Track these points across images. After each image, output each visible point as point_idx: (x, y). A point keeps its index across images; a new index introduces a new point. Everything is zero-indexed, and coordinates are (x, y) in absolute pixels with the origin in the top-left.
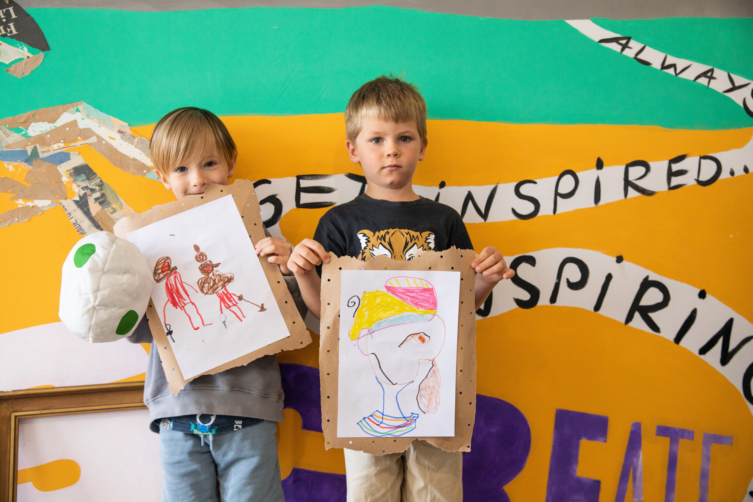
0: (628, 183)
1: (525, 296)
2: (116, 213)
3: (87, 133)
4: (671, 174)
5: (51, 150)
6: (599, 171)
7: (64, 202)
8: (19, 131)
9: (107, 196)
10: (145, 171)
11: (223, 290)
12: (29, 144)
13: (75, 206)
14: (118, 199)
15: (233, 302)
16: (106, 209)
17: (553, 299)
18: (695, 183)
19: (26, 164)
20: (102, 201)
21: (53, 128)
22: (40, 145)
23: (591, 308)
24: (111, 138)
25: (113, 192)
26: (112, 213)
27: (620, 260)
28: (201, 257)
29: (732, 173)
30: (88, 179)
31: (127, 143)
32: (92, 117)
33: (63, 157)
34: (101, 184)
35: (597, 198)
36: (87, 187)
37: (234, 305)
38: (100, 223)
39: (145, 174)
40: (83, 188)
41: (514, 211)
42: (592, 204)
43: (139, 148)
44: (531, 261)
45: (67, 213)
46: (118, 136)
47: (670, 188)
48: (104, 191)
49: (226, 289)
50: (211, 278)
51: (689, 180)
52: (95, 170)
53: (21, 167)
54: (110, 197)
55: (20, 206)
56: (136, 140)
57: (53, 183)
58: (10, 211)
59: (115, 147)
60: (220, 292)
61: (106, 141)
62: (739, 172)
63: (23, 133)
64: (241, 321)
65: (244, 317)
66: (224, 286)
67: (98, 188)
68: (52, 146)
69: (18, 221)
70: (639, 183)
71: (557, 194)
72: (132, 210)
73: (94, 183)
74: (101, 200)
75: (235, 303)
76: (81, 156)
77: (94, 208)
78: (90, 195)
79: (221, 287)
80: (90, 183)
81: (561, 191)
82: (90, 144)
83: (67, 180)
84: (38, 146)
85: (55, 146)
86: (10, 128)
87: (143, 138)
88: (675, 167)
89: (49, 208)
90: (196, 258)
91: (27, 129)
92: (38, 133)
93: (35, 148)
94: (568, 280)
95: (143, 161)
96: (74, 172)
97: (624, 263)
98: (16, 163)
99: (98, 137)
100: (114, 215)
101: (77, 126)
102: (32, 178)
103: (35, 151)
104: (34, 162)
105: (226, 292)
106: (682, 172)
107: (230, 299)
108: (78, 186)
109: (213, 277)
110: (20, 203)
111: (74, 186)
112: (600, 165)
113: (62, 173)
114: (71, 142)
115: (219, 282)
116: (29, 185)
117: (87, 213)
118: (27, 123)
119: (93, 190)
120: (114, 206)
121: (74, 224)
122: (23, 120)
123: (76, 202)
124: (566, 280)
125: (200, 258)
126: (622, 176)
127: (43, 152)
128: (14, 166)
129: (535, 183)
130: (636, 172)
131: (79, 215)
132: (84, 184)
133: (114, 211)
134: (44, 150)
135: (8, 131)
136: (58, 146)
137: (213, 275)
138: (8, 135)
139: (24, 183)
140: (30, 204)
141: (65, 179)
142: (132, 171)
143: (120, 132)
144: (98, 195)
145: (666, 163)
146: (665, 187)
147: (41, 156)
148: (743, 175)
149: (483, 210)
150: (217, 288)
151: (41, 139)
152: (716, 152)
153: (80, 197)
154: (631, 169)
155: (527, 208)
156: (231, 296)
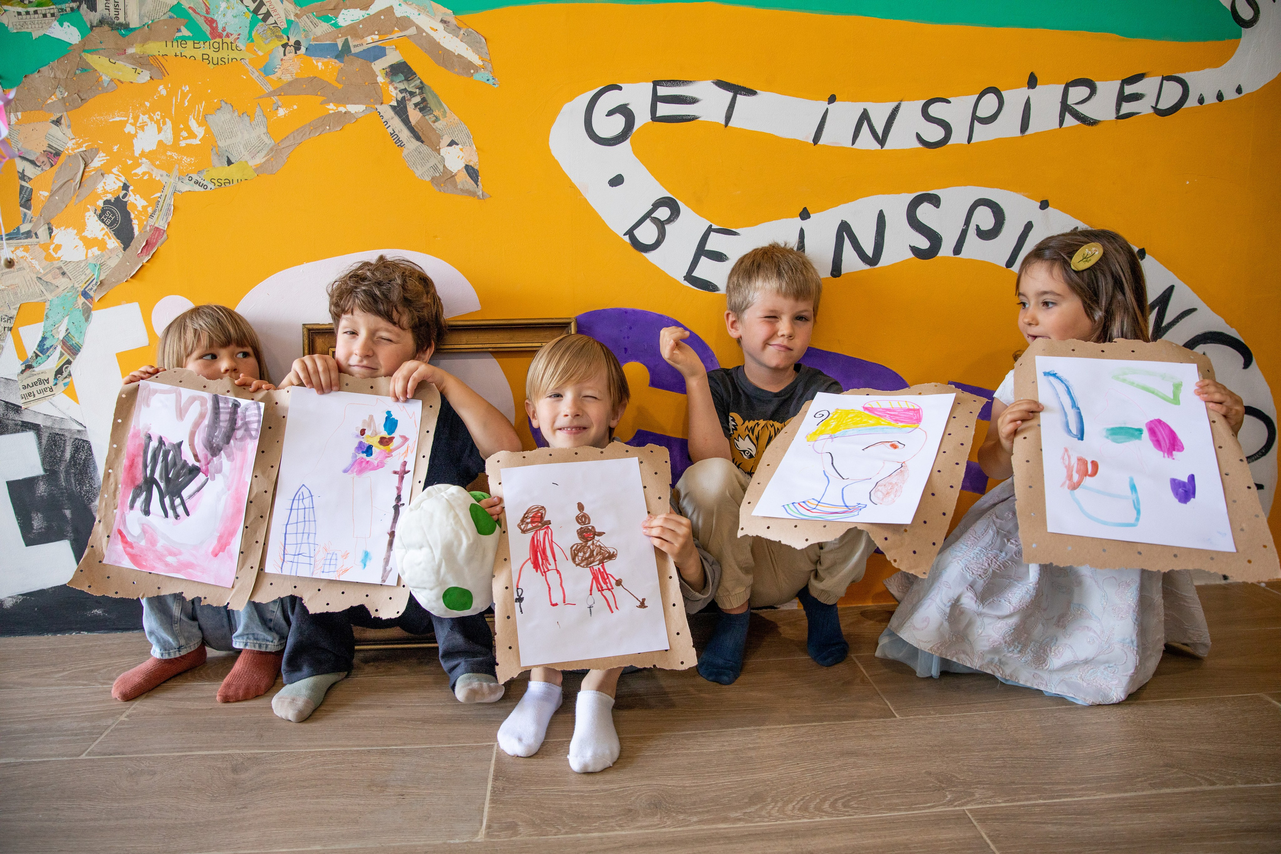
0: (1065, 108)
1: (924, 243)
2: (439, 122)
3: (405, 23)
4: (1122, 98)
5: (365, 44)
6: (1031, 90)
7: (380, 108)
8: (328, 20)
9: (429, 101)
10: (472, 71)
11: (600, 566)
12: (340, 35)
13: (391, 113)
14: (441, 105)
15: (609, 585)
16: (427, 117)
17: (957, 250)
18: (1152, 111)
19: (336, 61)
20: (423, 107)
21: (366, 16)
22: (352, 38)
23: (1003, 264)
24: (432, 29)
25: (435, 96)
26: (434, 122)
27: (1044, 205)
28: (583, 518)
29: (1201, 101)
30: (407, 79)
31: (451, 35)
32: (410, 3)
33: (378, 52)
34: (421, 86)
35: (1024, 126)
36: (405, 90)
37: (609, 590)
38: (420, 134)
39: (472, 75)
40: (401, 91)
41: (918, 136)
42: (1018, 133)
43: (465, 42)
44: (935, 201)
45: (384, 120)
46: (440, 27)
47: (1119, 117)
48: (424, 95)
49: (603, 567)
50: (589, 547)
51: (1143, 107)
52: (414, 69)
53: (332, 65)
54: (432, 103)
55: (331, 112)
56: (462, 32)
57: (367, 84)
58: (320, 118)
59: (438, 41)
60: (596, 568)
61: (426, 33)
62: (1211, 99)
63: (333, 22)
64: (612, 612)
65: (617, 608)
66: (602, 562)
67: (417, 91)
68: (365, 38)
69: (330, 129)
70: (1080, 108)
71: (974, 118)
72: (456, 118)
73: (413, 85)
74: (422, 105)
75: (610, 587)
76: (398, 51)
77: (414, 115)
78: (410, 100)
79: (598, 562)
80: (409, 85)
81: (980, 113)
82: (409, 37)
83: (383, 81)
84: (349, 37)
85: (369, 39)
86: (318, 17)
87: (470, 30)
88: (1129, 90)
89: (363, 114)
90: (577, 518)
91: (337, 17)
92: (349, 22)
93: (347, 40)
94: (977, 226)
95: (469, 59)
96: (391, 71)
97: (1050, 209)
98: (326, 60)
99: (418, 27)
100: (436, 124)
101: (394, 14)
102: (344, 78)
103: (346, 43)
104: (346, 58)
105: (602, 570)
106: (1136, 97)
107: (605, 580)
108: (396, 88)
109: (591, 547)
110: (332, 107)
111: (391, 88)
112: (1032, 82)
113: (378, 73)
114: (386, 34)
115: (597, 554)
116: (340, 86)
117: (406, 121)
118: (336, 10)
119: (412, 94)
120: (436, 113)
121: (391, 134)
122: (332, 7)
123: (393, 108)
124: (975, 227)
125: (581, 520)
126: (1059, 98)
127: (355, 46)
128: (323, 64)
129: (949, 102)
130: (1077, 93)
131: (396, 123)
132: (402, 86)
133: (437, 119)
134: (356, 43)
135: (316, 20)
136: (372, 39)
137: (593, 544)
138: (316, 25)
139: (335, 84)
140: (342, 109)
141: (381, 79)
142: (456, 70)
143: (443, 21)
144: (417, 99)
145: (1118, 83)
146: (1113, 116)
147: (354, 50)
148: (1215, 104)
149: (880, 133)
150: (593, 562)
151: (353, 30)
152: (1184, 72)
153: (397, 101)
154: (1071, 90)
155: (935, 133)
156: (608, 577)
